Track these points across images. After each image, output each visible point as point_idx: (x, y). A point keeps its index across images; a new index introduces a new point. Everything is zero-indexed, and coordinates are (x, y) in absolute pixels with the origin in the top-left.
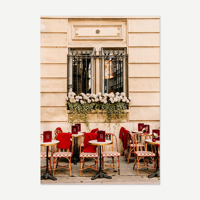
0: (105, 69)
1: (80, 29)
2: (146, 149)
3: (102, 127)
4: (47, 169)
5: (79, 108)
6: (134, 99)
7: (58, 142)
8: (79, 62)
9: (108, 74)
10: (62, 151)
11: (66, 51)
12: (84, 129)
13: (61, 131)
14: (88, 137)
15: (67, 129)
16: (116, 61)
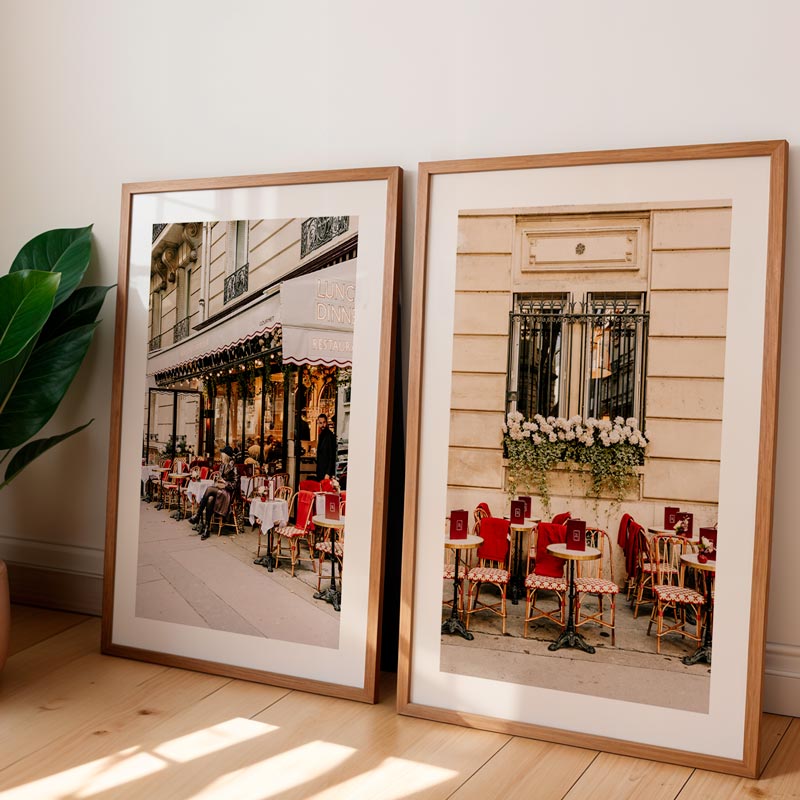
0: (592, 352)
3: (579, 511)
7: (480, 540)
13: (489, 513)
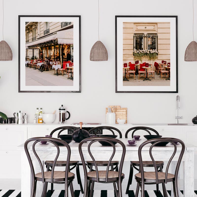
1: (138, 26)
2: (165, 70)
4: (125, 77)
5: (138, 55)
6: (160, 52)
8: (138, 39)
9: (150, 43)
10: (131, 70)
11: (133, 35)
12: (140, 62)
14: (141, 65)
15: (133, 62)
16: (153, 38)
